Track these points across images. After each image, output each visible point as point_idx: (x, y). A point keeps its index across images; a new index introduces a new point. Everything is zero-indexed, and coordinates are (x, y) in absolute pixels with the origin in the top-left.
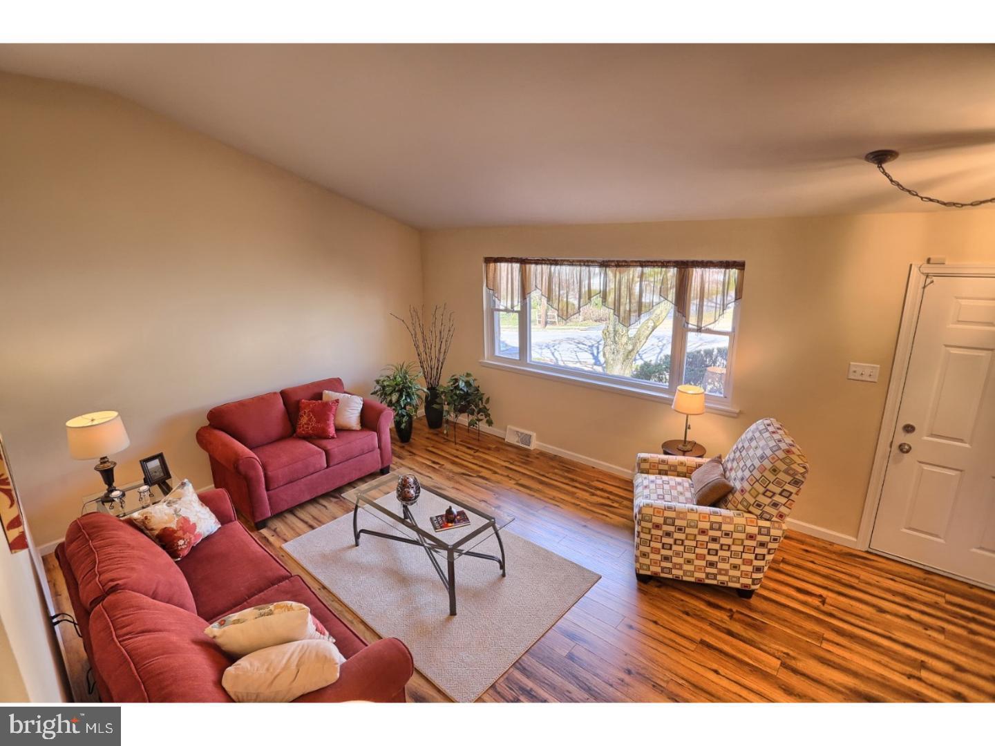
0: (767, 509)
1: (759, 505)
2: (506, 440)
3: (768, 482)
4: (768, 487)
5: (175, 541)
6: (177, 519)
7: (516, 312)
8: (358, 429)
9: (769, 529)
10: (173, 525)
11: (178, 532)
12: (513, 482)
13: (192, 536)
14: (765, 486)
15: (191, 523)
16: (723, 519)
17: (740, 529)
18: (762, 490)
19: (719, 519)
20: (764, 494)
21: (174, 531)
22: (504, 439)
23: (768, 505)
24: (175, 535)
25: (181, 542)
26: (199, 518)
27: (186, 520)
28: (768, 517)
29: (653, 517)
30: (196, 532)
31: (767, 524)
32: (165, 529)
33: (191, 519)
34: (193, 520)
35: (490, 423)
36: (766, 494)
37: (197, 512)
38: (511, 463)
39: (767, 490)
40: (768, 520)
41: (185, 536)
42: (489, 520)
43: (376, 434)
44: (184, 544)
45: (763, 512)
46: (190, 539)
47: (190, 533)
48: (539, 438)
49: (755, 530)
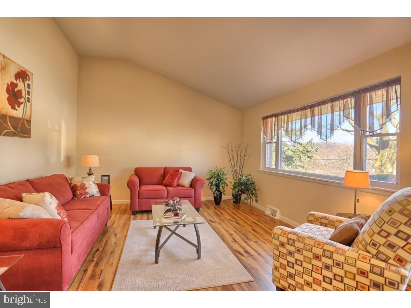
0: (382, 249)
1: (374, 245)
2: (265, 213)
3: (383, 222)
4: (383, 227)
5: (77, 190)
6: (81, 183)
7: (274, 143)
8: (188, 187)
9: (383, 270)
10: (78, 185)
11: (79, 188)
12: (251, 228)
13: (83, 191)
14: (380, 226)
15: (85, 187)
16: (336, 249)
17: (350, 261)
18: (377, 230)
19: (332, 249)
20: (379, 233)
21: (78, 187)
22: (265, 212)
23: (383, 245)
24: (78, 188)
25: (78, 192)
26: (90, 186)
27: (84, 185)
28: (384, 258)
29: (280, 236)
30: (86, 191)
31: (383, 264)
32: (75, 185)
33: (86, 185)
34: (87, 186)
35: (257, 201)
36: (381, 234)
37: (90, 184)
38: (258, 221)
39: (382, 230)
40: (384, 261)
41: (81, 190)
42: (194, 220)
43: (193, 190)
44: (79, 193)
45: (379, 252)
46: (82, 192)
47: (83, 190)
48: (282, 213)
49: (366, 267)
